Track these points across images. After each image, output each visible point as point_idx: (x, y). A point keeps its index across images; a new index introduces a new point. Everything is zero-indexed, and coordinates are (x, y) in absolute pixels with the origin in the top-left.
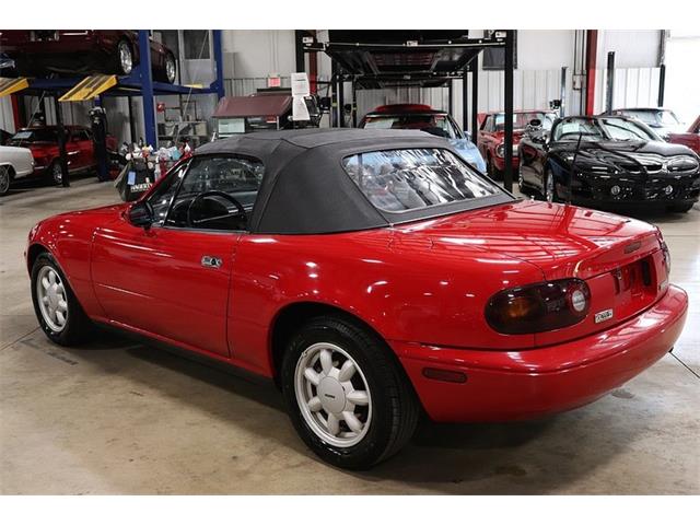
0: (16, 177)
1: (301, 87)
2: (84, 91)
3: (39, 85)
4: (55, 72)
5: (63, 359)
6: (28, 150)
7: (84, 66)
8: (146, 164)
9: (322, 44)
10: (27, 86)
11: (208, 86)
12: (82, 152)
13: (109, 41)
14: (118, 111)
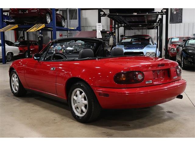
0: (13, 56)
1: (100, 27)
2: (35, 29)
3: (22, 27)
4: (27, 23)
5: (16, 99)
6: (18, 48)
7: (36, 21)
8: (51, 51)
9: (106, 14)
10: (18, 27)
11: (76, 29)
12: (35, 49)
13: (43, 13)
14: (47, 36)
